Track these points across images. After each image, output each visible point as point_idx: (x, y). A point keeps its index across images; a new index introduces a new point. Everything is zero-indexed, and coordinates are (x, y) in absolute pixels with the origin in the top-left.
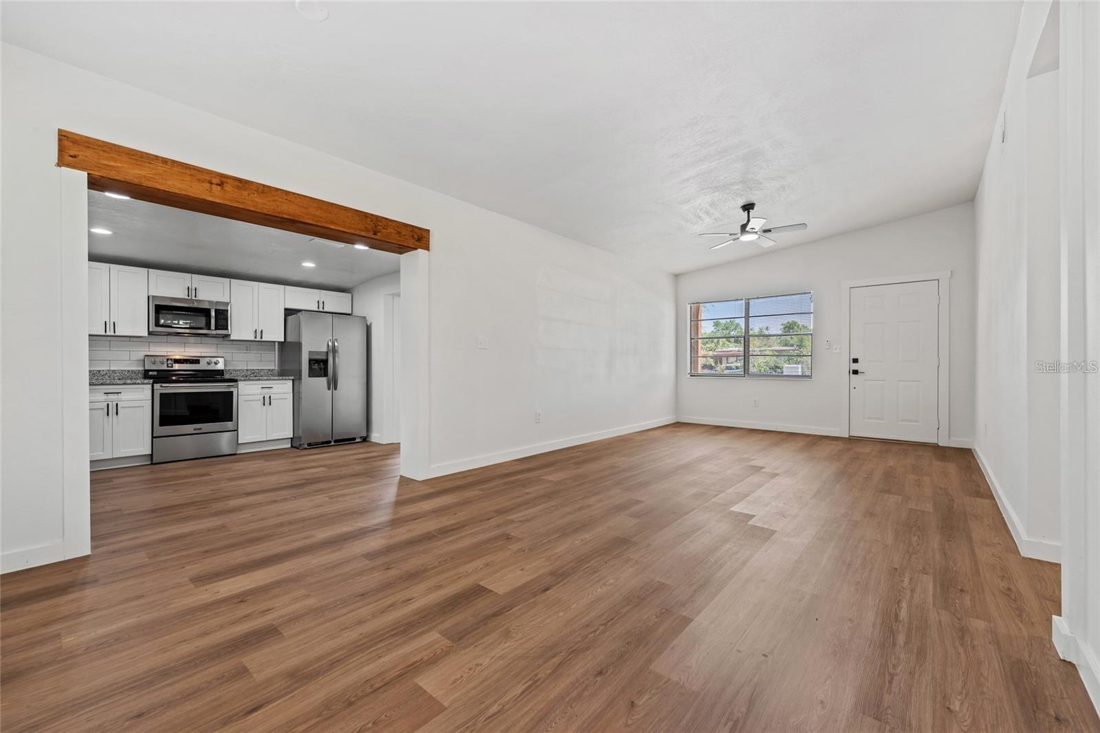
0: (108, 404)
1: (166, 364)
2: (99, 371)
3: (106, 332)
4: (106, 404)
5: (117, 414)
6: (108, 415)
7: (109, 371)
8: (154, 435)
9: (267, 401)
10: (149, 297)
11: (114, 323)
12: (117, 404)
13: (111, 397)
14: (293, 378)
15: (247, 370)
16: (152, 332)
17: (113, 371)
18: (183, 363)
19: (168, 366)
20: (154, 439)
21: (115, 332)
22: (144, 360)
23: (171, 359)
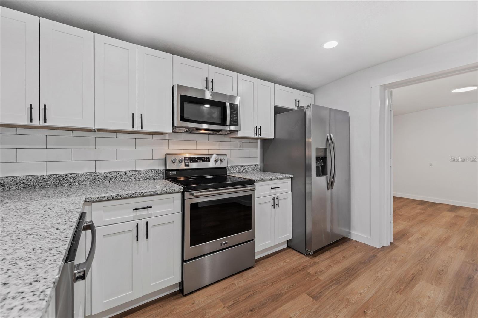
0: (137, 224)
1: (183, 163)
2: (126, 172)
3: (133, 127)
4: (134, 223)
5: (147, 238)
6: (137, 240)
7: (135, 171)
8: (185, 260)
9: (276, 202)
10: (173, 88)
11: (141, 115)
12: (147, 222)
13: (140, 213)
14: (292, 176)
15: (241, 166)
16: (177, 127)
17: (139, 172)
18: (197, 161)
19: (185, 165)
20: (185, 264)
21: (142, 128)
22: (165, 159)
23: (188, 158)
